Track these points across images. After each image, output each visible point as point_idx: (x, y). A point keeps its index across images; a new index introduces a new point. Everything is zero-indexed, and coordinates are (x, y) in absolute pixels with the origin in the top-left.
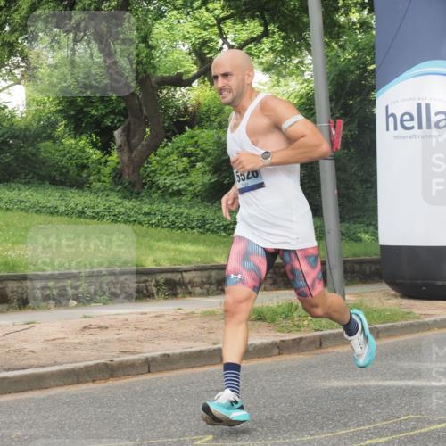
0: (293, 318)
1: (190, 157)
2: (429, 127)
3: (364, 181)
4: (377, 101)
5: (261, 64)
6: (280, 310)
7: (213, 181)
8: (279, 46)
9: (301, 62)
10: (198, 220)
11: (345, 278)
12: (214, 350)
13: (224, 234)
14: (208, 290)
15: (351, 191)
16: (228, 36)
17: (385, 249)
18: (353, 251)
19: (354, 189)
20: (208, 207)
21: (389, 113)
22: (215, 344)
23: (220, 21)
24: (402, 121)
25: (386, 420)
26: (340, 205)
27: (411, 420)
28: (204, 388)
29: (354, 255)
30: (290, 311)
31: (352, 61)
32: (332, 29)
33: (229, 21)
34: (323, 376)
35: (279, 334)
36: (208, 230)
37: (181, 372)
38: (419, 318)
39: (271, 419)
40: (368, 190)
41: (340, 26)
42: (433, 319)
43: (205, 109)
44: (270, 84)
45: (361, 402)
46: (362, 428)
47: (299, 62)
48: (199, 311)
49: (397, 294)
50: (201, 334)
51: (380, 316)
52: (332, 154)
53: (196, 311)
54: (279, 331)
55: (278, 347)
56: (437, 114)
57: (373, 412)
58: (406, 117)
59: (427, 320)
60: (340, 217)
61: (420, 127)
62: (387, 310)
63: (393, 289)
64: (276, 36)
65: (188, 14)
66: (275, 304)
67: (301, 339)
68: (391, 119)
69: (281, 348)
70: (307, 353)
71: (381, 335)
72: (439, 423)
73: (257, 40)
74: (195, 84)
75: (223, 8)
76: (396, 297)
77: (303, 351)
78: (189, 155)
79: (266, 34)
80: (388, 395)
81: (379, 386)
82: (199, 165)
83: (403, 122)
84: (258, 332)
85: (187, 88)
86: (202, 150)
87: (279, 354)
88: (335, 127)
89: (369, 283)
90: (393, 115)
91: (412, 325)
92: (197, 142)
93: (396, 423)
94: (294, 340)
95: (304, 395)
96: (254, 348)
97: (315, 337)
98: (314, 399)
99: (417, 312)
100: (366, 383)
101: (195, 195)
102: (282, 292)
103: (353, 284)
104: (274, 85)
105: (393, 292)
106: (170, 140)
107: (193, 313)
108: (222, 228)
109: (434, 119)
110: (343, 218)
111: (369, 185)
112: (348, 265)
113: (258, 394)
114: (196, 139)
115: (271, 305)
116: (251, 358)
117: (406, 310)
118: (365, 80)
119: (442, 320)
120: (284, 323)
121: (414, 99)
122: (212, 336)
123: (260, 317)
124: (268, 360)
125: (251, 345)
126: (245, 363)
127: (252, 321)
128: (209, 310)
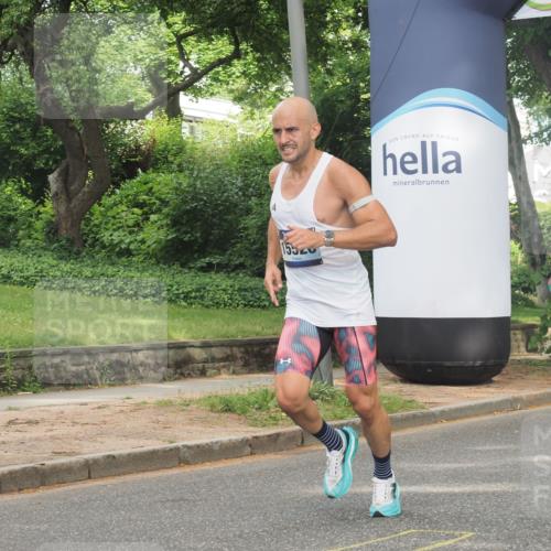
0: (269, 409)
1: (142, 208)
2: (435, 170)
4: (373, 139)
5: (232, 91)
6: (252, 399)
7: (170, 237)
8: (253, 70)
9: (280, 90)
12: (171, 450)
13: (184, 304)
16: (191, 57)
20: (164, 270)
21: (388, 153)
22: (172, 442)
23: (181, 38)
24: (403, 163)
25: (381, 537)
27: (412, 535)
28: (156, 498)
30: (265, 399)
31: (342, 89)
32: (318, 49)
33: (192, 38)
34: (305, 481)
35: (251, 428)
37: (129, 478)
38: (422, 408)
39: (240, 536)
41: (328, 46)
42: (439, 408)
43: (161, 147)
44: (242, 117)
45: (352, 513)
46: (352, 546)
47: (278, 90)
48: (153, 400)
49: (396, 377)
50: (154, 428)
53: (148, 400)
54: (252, 426)
55: (250, 446)
56: (444, 155)
58: (408, 158)
59: (433, 410)
61: (425, 171)
62: (384, 398)
63: (392, 371)
64: (250, 57)
66: (247, 391)
67: (278, 435)
68: (389, 161)
69: (254, 446)
70: (285, 452)
72: (447, 539)
73: (226, 62)
74: (149, 117)
75: (184, 22)
76: (395, 381)
77: (282, 450)
78: (140, 205)
79: (237, 54)
82: (153, 217)
83: (403, 165)
84: (225, 426)
85: (140, 121)
86: (157, 198)
87: (252, 454)
90: (392, 156)
91: (414, 416)
92: (151, 188)
93: (394, 539)
94: (269, 436)
95: (282, 506)
96: (220, 446)
97: (295, 432)
98: (293, 510)
99: (420, 400)
101: (148, 256)
102: (256, 375)
104: (247, 119)
105: (392, 375)
106: (118, 186)
107: (145, 403)
108: (182, 296)
109: (442, 161)
113: (225, 505)
114: (150, 185)
115: (241, 393)
116: (216, 460)
117: (408, 398)
118: (358, 112)
119: (450, 410)
120: (257, 415)
121: (417, 136)
122: (168, 432)
123: (228, 408)
124: (237, 462)
125: (217, 443)
126: (208, 467)
127: (218, 412)
128: (166, 399)
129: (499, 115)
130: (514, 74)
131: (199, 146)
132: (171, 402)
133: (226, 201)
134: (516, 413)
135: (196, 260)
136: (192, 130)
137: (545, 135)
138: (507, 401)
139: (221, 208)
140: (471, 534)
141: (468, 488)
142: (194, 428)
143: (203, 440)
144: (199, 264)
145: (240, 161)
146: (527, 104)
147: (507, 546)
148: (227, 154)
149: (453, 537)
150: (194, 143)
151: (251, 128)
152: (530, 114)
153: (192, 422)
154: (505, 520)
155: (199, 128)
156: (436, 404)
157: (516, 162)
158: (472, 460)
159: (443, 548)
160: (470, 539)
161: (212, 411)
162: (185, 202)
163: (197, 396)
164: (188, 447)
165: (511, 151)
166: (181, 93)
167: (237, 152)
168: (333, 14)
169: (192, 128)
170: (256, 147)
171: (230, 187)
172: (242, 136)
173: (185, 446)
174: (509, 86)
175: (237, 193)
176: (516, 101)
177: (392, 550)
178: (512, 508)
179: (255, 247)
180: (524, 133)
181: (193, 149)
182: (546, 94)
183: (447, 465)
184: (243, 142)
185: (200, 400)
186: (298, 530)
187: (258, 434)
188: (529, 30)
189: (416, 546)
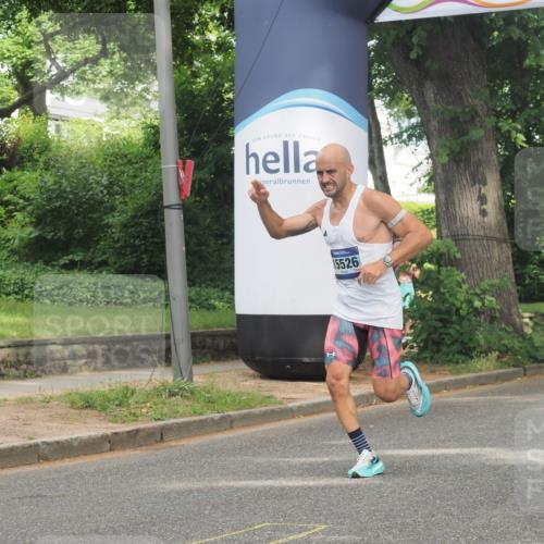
0: (129, 405)
1: (7, 206)
2: (297, 170)
3: (220, 236)
4: (236, 139)
6: (113, 396)
7: (32, 236)
10: (15, 284)
11: (194, 354)
12: (31, 446)
14: (25, 372)
15: (204, 248)
17: (243, 319)
18: (204, 321)
19: (208, 246)
20: (28, 267)
21: (250, 153)
22: (31, 439)
24: (265, 162)
25: (236, 530)
26: (188, 265)
27: (266, 528)
28: (15, 494)
29: (206, 326)
30: (125, 396)
31: (206, 89)
32: (183, 50)
34: (163, 476)
35: (111, 425)
36: (27, 296)
38: (280, 403)
40: (225, 247)
41: (194, 47)
42: (297, 404)
43: (27, 145)
44: (108, 116)
45: (209, 507)
46: (207, 540)
48: (13, 398)
49: (256, 374)
50: (14, 425)
51: (234, 401)
52: (180, 202)
53: (9, 398)
54: (112, 422)
55: (110, 442)
56: (306, 154)
57: (220, 520)
58: (271, 158)
59: (290, 405)
60: (188, 280)
61: (287, 170)
62: (243, 393)
63: (252, 367)
65: (9, 28)
66: (107, 388)
67: (137, 431)
68: (252, 160)
69: (113, 442)
70: (144, 448)
71: (234, 424)
72: (300, 532)
74: (15, 114)
76: (254, 377)
77: (141, 446)
78: (5, 204)
80: (241, 499)
81: (229, 488)
82: (18, 215)
83: (266, 164)
84: (85, 423)
85: (6, 119)
86: (22, 197)
87: (111, 450)
88: (184, 169)
89: (224, 361)
90: (255, 155)
91: (273, 412)
92: (15, 187)
93: (248, 532)
94: (129, 432)
95: (139, 501)
96: (80, 442)
97: (154, 428)
98: (150, 505)
99: (278, 395)
100: (214, 484)
101: (13, 252)
102: (117, 372)
103: (203, 362)
104: (112, 118)
105: (252, 372)
107: (5, 400)
109: (303, 161)
110: (192, 280)
111: (225, 240)
112: (198, 340)
113: (82, 501)
114: (15, 183)
115: (102, 389)
116: (75, 456)
117: (266, 394)
118: (223, 112)
119: (308, 405)
120: (117, 411)
121: (280, 136)
122: (28, 429)
123: (88, 404)
124: (96, 458)
125: (76, 439)
126: (68, 463)
127: (78, 408)
128: (26, 395)
129: (359, 115)
130: (375, 76)
131: (64, 145)
132: (31, 399)
133: (90, 199)
134: (371, 407)
135: (60, 258)
136: (58, 128)
137: (405, 136)
138: (363, 396)
139: (85, 206)
140: (323, 527)
141: (323, 482)
142: (55, 424)
143: (63, 437)
144: (62, 262)
145: (105, 160)
146: (388, 105)
147: (358, 538)
148: (93, 152)
149: (306, 529)
150: (59, 141)
151: (117, 127)
152: (391, 115)
153: (52, 418)
154: (358, 513)
155: (65, 127)
156: (294, 400)
157: (377, 162)
158: (327, 454)
159: (296, 541)
160: (322, 531)
161: (72, 407)
162: (49, 200)
163: (57, 392)
164: (48, 444)
165: (371, 151)
166: (48, 91)
167: (101, 150)
168: (200, 15)
169: (58, 127)
170: (122, 146)
171: (94, 185)
172: (107, 135)
173: (44, 443)
174: (370, 88)
175: (102, 192)
176: (378, 103)
177: (246, 543)
178: (364, 502)
179: (118, 245)
180: (384, 134)
181: (59, 147)
182: (406, 96)
183: (303, 460)
184: (109, 141)
185: (60, 396)
186: (154, 525)
187: (117, 430)
188: (392, 32)
189: (270, 539)
